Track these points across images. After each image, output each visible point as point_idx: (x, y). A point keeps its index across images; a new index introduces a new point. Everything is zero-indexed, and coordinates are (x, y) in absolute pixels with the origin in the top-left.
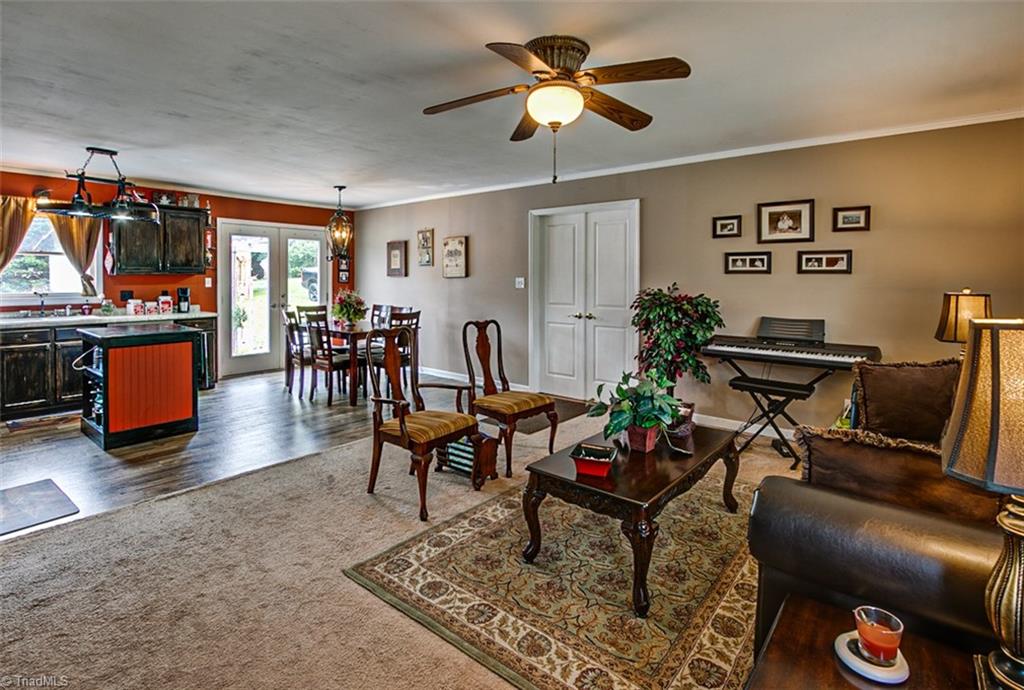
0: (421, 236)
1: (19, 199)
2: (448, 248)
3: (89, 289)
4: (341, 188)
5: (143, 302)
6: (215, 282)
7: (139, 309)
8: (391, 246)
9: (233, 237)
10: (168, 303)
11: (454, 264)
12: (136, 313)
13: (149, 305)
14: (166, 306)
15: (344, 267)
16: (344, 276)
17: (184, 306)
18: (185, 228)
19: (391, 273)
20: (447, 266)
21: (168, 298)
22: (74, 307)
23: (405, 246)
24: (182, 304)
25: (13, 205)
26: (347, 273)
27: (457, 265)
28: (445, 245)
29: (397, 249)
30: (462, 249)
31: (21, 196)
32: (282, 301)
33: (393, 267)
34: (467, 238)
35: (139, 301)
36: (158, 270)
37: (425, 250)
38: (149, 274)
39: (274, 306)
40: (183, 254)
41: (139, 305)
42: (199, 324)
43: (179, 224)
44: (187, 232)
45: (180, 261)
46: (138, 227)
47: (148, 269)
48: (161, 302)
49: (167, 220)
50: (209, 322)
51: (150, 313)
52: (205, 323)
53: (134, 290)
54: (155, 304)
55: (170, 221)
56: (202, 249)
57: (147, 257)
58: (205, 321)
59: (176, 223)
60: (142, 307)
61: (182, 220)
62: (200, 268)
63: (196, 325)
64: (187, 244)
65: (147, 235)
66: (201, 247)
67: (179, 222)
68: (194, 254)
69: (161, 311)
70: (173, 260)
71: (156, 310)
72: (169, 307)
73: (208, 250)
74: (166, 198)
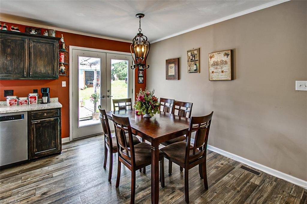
0: (190, 54)
2: (213, 59)
4: (141, 16)
5: (18, 98)
6: (68, 84)
7: (13, 102)
8: (168, 62)
9: (80, 57)
10: (35, 98)
11: (220, 70)
12: (11, 104)
13: (22, 99)
14: (33, 100)
15: (141, 75)
16: (141, 80)
17: (45, 99)
18: (44, 50)
19: (168, 77)
20: (213, 72)
21: (35, 95)
23: (177, 62)
24: (44, 98)
26: (143, 78)
27: (222, 72)
28: (211, 57)
29: (173, 63)
30: (228, 59)
32: (108, 94)
33: (170, 74)
34: (232, 51)
35: (15, 97)
36: (23, 77)
37: (193, 63)
38: (17, 79)
40: (42, 66)
41: (14, 100)
42: (47, 113)
43: (39, 47)
44: (45, 52)
45: (40, 71)
46: (8, 47)
47: (16, 76)
48: (30, 97)
49: (30, 43)
50: (55, 111)
51: (21, 104)
52: (52, 112)
53: (13, 90)
54: (25, 98)
55: (32, 45)
56: (56, 63)
57: (16, 68)
58: (52, 111)
59: (37, 46)
60: (16, 101)
61: (41, 44)
62: (54, 75)
63: (45, 114)
64: (45, 60)
65: (16, 53)
66: (55, 62)
67: (39, 45)
68: (50, 66)
69: (29, 103)
70: (35, 70)
71: (26, 102)
72: (35, 100)
73: (62, 64)
74: (34, 31)
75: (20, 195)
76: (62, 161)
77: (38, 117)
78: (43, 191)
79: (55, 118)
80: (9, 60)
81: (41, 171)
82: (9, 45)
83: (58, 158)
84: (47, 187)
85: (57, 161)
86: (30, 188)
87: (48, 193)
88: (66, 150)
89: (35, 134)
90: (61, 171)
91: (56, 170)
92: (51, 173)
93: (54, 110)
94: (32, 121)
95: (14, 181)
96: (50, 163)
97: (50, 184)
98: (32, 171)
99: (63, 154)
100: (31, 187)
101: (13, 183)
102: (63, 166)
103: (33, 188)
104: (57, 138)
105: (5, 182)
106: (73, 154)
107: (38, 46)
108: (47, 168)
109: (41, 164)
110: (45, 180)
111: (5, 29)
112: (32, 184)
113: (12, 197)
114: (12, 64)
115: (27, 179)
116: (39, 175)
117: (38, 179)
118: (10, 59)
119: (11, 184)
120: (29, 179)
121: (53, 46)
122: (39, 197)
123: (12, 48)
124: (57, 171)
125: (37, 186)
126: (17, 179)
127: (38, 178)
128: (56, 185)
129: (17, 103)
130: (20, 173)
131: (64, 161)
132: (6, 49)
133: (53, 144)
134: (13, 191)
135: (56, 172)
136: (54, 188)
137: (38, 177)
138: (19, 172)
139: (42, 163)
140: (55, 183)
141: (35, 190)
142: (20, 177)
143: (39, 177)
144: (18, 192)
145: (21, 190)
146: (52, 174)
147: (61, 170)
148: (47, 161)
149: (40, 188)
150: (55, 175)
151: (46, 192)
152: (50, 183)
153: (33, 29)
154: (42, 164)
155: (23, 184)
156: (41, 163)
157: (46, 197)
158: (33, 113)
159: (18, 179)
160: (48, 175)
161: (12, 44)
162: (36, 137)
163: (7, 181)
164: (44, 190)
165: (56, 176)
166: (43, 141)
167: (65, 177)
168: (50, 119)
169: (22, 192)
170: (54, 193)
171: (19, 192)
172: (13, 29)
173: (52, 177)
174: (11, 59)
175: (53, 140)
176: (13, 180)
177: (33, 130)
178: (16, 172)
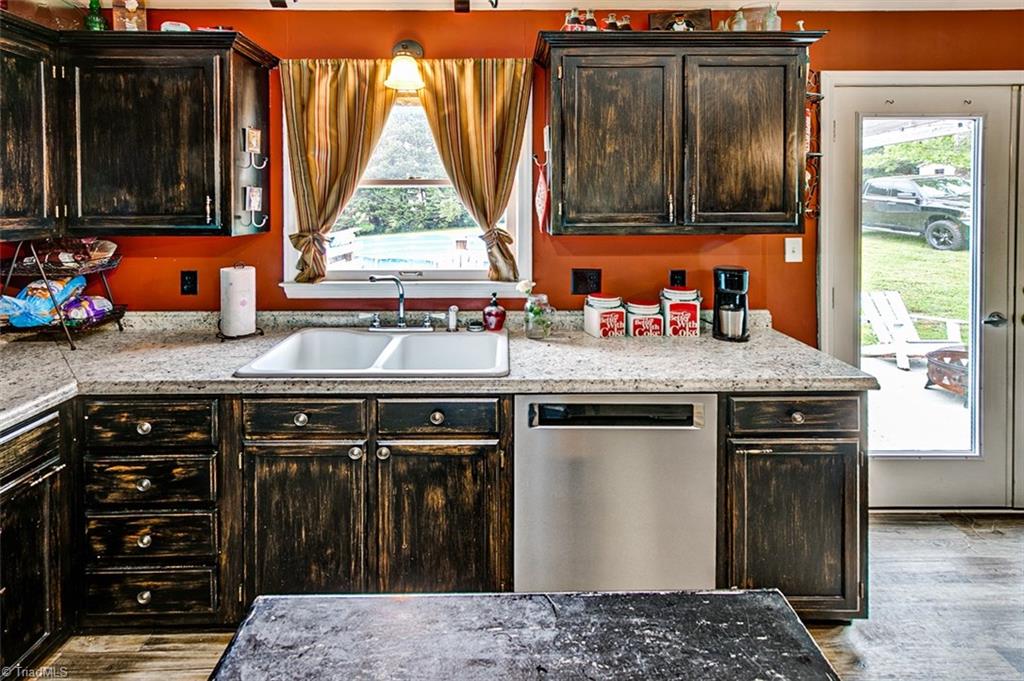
1: (362, 63)
3: (501, 263)
5: (626, 306)
6: (813, 250)
7: (612, 321)
9: (867, 123)
12: (606, 332)
13: (640, 312)
14: (683, 318)
18: (743, 99)
21: (689, 296)
22: (469, 306)
24: (726, 315)
25: (352, 80)
31: (365, 57)
35: (615, 302)
36: (665, 221)
38: (639, 234)
39: (996, 320)
41: (617, 313)
43: (725, 87)
44: (750, 109)
46: (610, 101)
47: (636, 220)
48: (670, 305)
49: (690, 76)
51: (641, 333)
53: (601, 271)
54: (652, 310)
55: (697, 81)
56: (795, 157)
57: (634, 184)
59: (717, 84)
60: (620, 317)
61: (734, 73)
65: (635, 124)
66: (792, 152)
67: (726, 78)
69: (669, 330)
71: (657, 327)
72: (690, 320)
74: (685, 26)
77: (763, 426)
80: (610, 153)
82: (612, 91)
107: (721, 81)
114: (622, 169)
118: (616, 151)
121: (785, 77)
123: (620, 103)
129: (624, 325)
132: (602, 109)
133: (826, 570)
153: (677, 16)
161: (622, 86)
162: (750, 520)
166: (780, 546)
174: (617, 148)
175: (828, 554)
177: (740, 484)
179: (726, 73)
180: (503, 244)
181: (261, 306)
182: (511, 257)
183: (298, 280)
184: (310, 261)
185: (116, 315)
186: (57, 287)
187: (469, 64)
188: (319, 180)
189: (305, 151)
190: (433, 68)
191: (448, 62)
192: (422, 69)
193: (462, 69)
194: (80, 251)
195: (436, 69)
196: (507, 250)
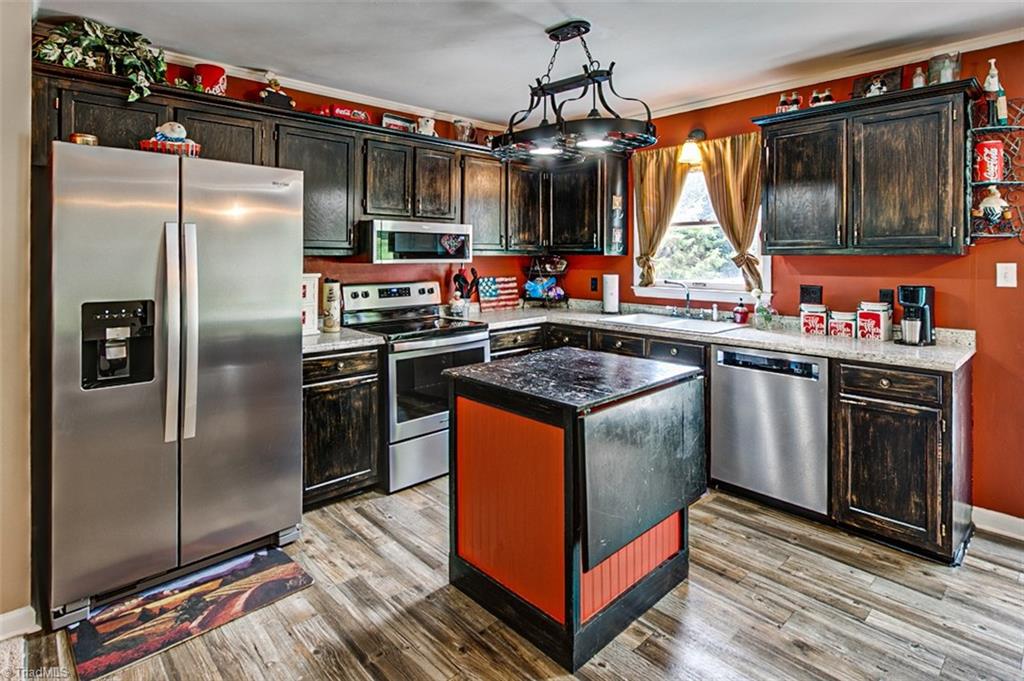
1: (670, 149)
3: (750, 278)
5: (828, 312)
7: (814, 322)
10: (875, 317)
12: (808, 329)
13: (840, 318)
14: (870, 324)
17: (911, 329)
18: (901, 145)
21: (881, 308)
22: (723, 306)
24: (905, 324)
25: (665, 160)
31: (671, 145)
35: (820, 308)
36: (834, 245)
40: (895, 207)
41: (818, 316)
42: (892, 380)
43: (885, 138)
44: (907, 152)
45: (887, 222)
46: (798, 159)
47: (814, 244)
48: (861, 314)
49: (856, 133)
50: (922, 380)
51: (835, 333)
52: (911, 382)
53: (822, 287)
54: (847, 317)
55: (862, 135)
56: (950, 189)
57: (815, 217)
58: (912, 376)
59: (879, 135)
60: (821, 320)
61: (893, 126)
62: (941, 239)
63: (885, 382)
64: (905, 182)
65: (815, 173)
66: (945, 185)
67: (886, 130)
68: (925, 204)
69: (859, 334)
70: (872, 222)
71: (848, 330)
72: (875, 326)
73: (993, 188)
74: (879, 86)
75: (753, 596)
76: (939, 592)
77: (860, 387)
78: (804, 636)
79: (924, 408)
81: (845, 575)
82: (799, 151)
83: (931, 572)
84: (824, 636)
85: (919, 579)
86: (785, 598)
87: (811, 653)
88: (989, 566)
89: (850, 441)
90: (904, 624)
91: (892, 607)
92: (868, 605)
93: (919, 377)
94: (842, 395)
95: (770, 553)
96: (891, 570)
97: (837, 634)
98: (825, 559)
99: (962, 573)
100: (789, 600)
101: (764, 556)
102: (926, 616)
103: (792, 606)
104: (930, 490)
105: (754, 540)
106: (1005, 601)
107: (883, 133)
108: (869, 578)
109: (863, 556)
110: (834, 611)
111: (794, 108)
112: (796, 593)
113: (737, 586)
115: (797, 570)
116: (832, 582)
117: (820, 590)
119: (759, 555)
120: (801, 574)
121: (940, 121)
122: (784, 641)
123: (806, 159)
124: (892, 612)
125: (803, 608)
126: (777, 553)
127: (823, 590)
128: (852, 654)
129: (824, 326)
130: (796, 542)
131: (944, 601)
132: (793, 165)
133: (913, 505)
134: (751, 574)
135: (884, 612)
136: (838, 656)
137: (825, 587)
138: (795, 539)
139: (867, 554)
140: (856, 645)
141: (790, 614)
142: (787, 553)
143: (828, 586)
144: (756, 585)
145: (766, 586)
146: (868, 609)
147: (905, 621)
148: (887, 559)
149: (805, 620)
150: (875, 618)
151: (807, 646)
152: (841, 629)
153: (875, 78)
154: (867, 557)
155: (779, 577)
156: (865, 553)
157: (799, 657)
158: (845, 369)
159: (780, 553)
160: (856, 602)
161: (807, 147)
162: (853, 453)
163: (758, 542)
164: (811, 637)
165: (873, 627)
166: (876, 477)
167: (903, 655)
168: (902, 405)
169: (763, 592)
170: (827, 671)
171: (757, 588)
172: (817, 100)
173: (862, 620)
175: (913, 493)
176: (770, 549)
177: (845, 425)
178: (788, 534)
179: (886, 127)
180: (753, 265)
181: (622, 300)
182: (758, 275)
183: (641, 285)
184: (645, 274)
185: (565, 298)
186: (545, 281)
187: (728, 140)
188: (650, 223)
189: (642, 206)
190: (708, 147)
191: (716, 141)
192: (701, 148)
193: (724, 144)
194: (553, 263)
195: (709, 147)
196: (755, 270)
